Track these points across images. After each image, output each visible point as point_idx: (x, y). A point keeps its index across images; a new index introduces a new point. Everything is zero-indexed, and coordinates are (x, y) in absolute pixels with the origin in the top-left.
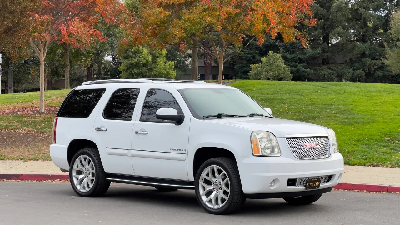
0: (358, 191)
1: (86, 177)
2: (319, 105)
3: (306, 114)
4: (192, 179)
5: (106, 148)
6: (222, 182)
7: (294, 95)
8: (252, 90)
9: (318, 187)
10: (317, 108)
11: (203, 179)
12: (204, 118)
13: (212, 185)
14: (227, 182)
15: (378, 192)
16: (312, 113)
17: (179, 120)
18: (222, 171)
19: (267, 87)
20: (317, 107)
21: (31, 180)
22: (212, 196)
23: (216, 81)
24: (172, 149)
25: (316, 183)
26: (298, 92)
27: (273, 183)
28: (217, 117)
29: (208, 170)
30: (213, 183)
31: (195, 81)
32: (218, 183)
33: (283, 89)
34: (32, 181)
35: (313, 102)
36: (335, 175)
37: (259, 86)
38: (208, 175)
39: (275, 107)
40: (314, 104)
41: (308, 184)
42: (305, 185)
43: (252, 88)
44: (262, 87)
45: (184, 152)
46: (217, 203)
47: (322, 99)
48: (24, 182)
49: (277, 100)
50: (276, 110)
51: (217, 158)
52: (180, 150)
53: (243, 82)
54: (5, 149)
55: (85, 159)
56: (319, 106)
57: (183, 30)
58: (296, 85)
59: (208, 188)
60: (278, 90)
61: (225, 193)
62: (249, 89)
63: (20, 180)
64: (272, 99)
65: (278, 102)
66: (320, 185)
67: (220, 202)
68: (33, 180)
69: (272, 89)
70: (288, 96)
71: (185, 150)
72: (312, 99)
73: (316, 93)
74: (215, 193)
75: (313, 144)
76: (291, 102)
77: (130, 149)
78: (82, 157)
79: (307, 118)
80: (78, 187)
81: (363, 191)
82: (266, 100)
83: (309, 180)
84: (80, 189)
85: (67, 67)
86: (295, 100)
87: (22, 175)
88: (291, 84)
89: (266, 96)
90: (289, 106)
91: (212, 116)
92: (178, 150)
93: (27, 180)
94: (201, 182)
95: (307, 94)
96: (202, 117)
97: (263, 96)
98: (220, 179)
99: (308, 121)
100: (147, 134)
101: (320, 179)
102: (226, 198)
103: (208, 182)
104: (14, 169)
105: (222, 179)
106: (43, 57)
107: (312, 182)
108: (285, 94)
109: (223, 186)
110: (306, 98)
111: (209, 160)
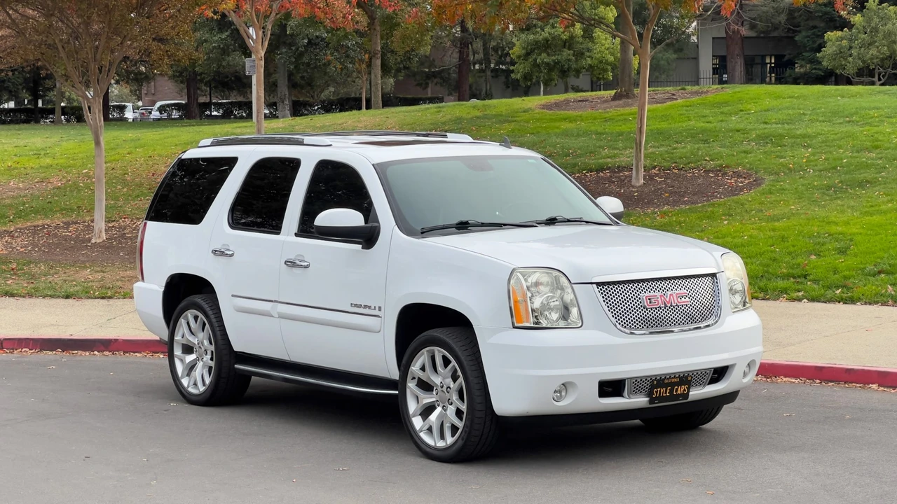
0: (858, 385)
1: (200, 359)
2: (888, 149)
3: (846, 174)
4: (394, 374)
5: (233, 296)
6: (452, 386)
7: (841, 123)
8: (749, 112)
9: (686, 396)
10: (881, 158)
11: (414, 378)
12: (424, 232)
13: (434, 393)
14: (461, 383)
16: (862, 171)
17: (367, 237)
18: (450, 362)
19: (787, 102)
20: (880, 156)
21: (134, 352)
22: (433, 417)
23: (681, 89)
24: (356, 306)
25: (677, 390)
26: (852, 115)
27: (565, 391)
28: (456, 228)
29: (422, 359)
30: (435, 388)
32: (444, 389)
33: (821, 108)
34: (136, 354)
35: (876, 141)
36: (733, 366)
37: (767, 102)
38: (423, 369)
39: (781, 157)
40: (877, 147)
41: (657, 392)
42: (650, 394)
43: (749, 107)
44: (775, 103)
45: (377, 312)
46: (442, 437)
48: (121, 357)
49: (793, 137)
50: (781, 164)
51: (440, 330)
52: (370, 307)
53: (735, 93)
54: (131, 268)
55: (196, 318)
56: (886, 154)
58: (861, 96)
59: (427, 399)
60: (805, 112)
61: (459, 413)
63: (111, 353)
64: (782, 136)
65: (794, 142)
66: (689, 391)
67: (448, 433)
68: (140, 352)
69: (793, 108)
70: (818, 127)
71: (380, 309)
72: (876, 135)
73: (895, 117)
74: (439, 410)
75: (671, 295)
76: (823, 142)
77: (276, 301)
78: (190, 314)
79: (847, 185)
80: (185, 382)
81: (871, 385)
82: (767, 137)
83: (658, 381)
84: (188, 387)
85: (374, 56)
86: (836, 137)
87: (116, 340)
88: (848, 94)
89: (769, 129)
90: (813, 154)
91: (444, 227)
92: (366, 307)
93: (127, 353)
94: (411, 385)
95: (870, 121)
96: (419, 229)
97: (765, 128)
98: (447, 378)
99: (846, 191)
100: (307, 267)
101: (690, 379)
102: (460, 424)
103: (426, 386)
104: (112, 325)
105: (450, 379)
106: (261, 51)
107: (666, 386)
108: (820, 122)
109: (455, 397)
110: (864, 131)
111: (425, 333)
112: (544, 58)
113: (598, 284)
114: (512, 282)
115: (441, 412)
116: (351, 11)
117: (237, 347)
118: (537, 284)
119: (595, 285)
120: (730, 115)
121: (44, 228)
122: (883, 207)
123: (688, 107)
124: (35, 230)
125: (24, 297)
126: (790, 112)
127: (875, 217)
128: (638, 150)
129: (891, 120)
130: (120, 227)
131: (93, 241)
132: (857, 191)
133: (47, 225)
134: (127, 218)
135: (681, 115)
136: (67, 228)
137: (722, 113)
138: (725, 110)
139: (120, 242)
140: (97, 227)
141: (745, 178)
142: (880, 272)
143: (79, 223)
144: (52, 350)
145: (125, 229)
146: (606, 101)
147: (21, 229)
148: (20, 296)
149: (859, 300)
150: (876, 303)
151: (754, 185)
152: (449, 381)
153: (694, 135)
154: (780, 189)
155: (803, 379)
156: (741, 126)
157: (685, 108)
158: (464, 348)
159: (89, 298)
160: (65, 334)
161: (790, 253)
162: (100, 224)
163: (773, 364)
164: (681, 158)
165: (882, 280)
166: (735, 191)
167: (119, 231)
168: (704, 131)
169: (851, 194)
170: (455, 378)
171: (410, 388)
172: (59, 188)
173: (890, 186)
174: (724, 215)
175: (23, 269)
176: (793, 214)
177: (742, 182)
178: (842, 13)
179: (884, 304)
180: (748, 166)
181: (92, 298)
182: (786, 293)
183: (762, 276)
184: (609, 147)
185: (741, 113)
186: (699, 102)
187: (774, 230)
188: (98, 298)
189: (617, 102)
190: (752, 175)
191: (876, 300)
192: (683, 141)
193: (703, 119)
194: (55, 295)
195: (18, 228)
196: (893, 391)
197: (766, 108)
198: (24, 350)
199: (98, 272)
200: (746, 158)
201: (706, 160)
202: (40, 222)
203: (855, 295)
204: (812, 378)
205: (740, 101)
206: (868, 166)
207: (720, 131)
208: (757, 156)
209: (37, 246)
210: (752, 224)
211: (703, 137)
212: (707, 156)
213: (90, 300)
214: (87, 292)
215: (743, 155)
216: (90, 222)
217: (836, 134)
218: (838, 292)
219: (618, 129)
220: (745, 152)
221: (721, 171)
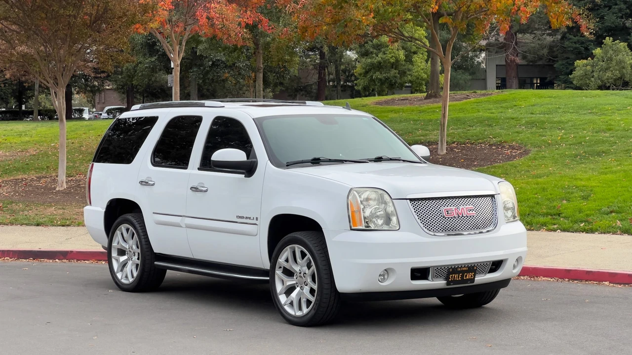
1: (130, 259)
2: (618, 130)
3: (589, 146)
4: (267, 265)
5: (154, 213)
6: (307, 272)
7: (585, 114)
8: (520, 107)
9: (473, 280)
10: (613, 137)
11: (280, 267)
12: (289, 165)
13: (295, 277)
14: (313, 270)
15: (628, 284)
16: (599, 145)
18: (306, 255)
19: (547, 100)
20: (612, 135)
21: (84, 260)
22: (294, 295)
23: (474, 92)
24: (240, 217)
25: (466, 276)
26: (592, 109)
27: (387, 275)
28: (311, 163)
29: (286, 253)
30: (295, 274)
31: (308, 103)
32: (302, 275)
33: (571, 104)
34: (86, 261)
35: (610, 125)
36: (506, 260)
37: (533, 100)
38: (287, 261)
39: (543, 136)
40: (610, 130)
41: (452, 277)
42: (447, 279)
43: (521, 103)
44: (538, 101)
45: (254, 222)
46: (300, 309)
47: (627, 120)
48: (74, 263)
49: (551, 123)
50: (543, 140)
51: (300, 233)
52: (250, 218)
53: (511, 94)
55: (128, 230)
56: (617, 134)
57: (372, 14)
58: (599, 96)
59: (290, 282)
60: (560, 107)
61: (312, 291)
62: (515, 106)
63: (68, 261)
64: (543, 122)
65: (552, 126)
66: (474, 277)
67: (304, 306)
69: (552, 104)
70: (568, 116)
71: (257, 219)
72: (609, 122)
73: (622, 110)
74: (298, 289)
75: (462, 209)
76: (572, 126)
77: (184, 216)
78: (123, 227)
79: (589, 154)
80: (119, 275)
81: (604, 282)
82: (533, 123)
83: (453, 269)
84: (122, 279)
85: (258, 71)
86: (581, 123)
87: (72, 252)
88: (590, 95)
89: (535, 117)
90: (565, 134)
91: (302, 162)
92: (247, 218)
93: (79, 260)
94: (279, 272)
95: (605, 112)
96: (285, 163)
97: (532, 117)
98: (304, 266)
99: (588, 158)
100: (206, 191)
101: (475, 268)
102: (313, 299)
103: (289, 273)
104: (69, 242)
105: (306, 267)
106: (178, 60)
107: (459, 273)
108: (570, 113)
109: (309, 280)
110: (601, 119)
111: (289, 235)
112: (378, 75)
113: (411, 200)
114: (350, 198)
115: (299, 291)
116: (241, 30)
117: (156, 250)
118: (367, 199)
119: (408, 201)
120: (507, 108)
121: (23, 180)
122: (614, 169)
123: (478, 103)
124: (16, 182)
125: (7, 225)
126: (549, 106)
127: (608, 175)
128: (443, 129)
129: (620, 112)
130: (77, 180)
131: (57, 189)
132: (596, 158)
133: (25, 179)
134: (82, 174)
135: (473, 108)
136: (39, 181)
137: (501, 107)
138: (504, 105)
139: (76, 190)
140: (60, 180)
141: (517, 150)
142: (611, 212)
143: (48, 178)
144: (26, 259)
145: (80, 181)
146: (421, 100)
147: (6, 181)
148: (5, 224)
149: (597, 230)
150: (609, 232)
151: (523, 154)
152: (305, 269)
153: (481, 121)
154: (542, 157)
155: (556, 278)
156: (515, 116)
157: (476, 104)
158: (316, 245)
159: (53, 225)
160: (36, 248)
161: (548, 199)
162: (62, 177)
163: (535, 268)
164: (472, 136)
165: (613, 217)
166: (510, 158)
167: (76, 183)
168: (488, 119)
169: (591, 160)
170: (309, 266)
171: (278, 275)
172: (34, 155)
173: (619, 155)
174: (502, 174)
175: (7, 207)
176: (551, 173)
177: (515, 152)
178: (586, 33)
179: (614, 233)
180: (520, 141)
181: (55, 226)
182: (545, 226)
183: (529, 214)
184: (422, 129)
185: (515, 107)
186: (486, 100)
187: (537, 184)
188: (60, 226)
189: (428, 101)
190: (522, 148)
191: (608, 230)
192: (474, 125)
193: (489, 111)
194: (29, 224)
195: (3, 181)
196: (620, 286)
197: (533, 104)
198: (6, 258)
199: (60, 209)
200: (518, 136)
201: (490, 138)
202: (20, 177)
203: (594, 227)
204: (563, 278)
205: (514, 99)
206: (603, 142)
207: (500, 118)
208: (526, 135)
209: (18, 192)
210: (522, 180)
211: (489, 122)
212: (491, 135)
213: (53, 227)
214: (52, 222)
215: (516, 134)
216: (55, 177)
217: (581, 121)
218: (582, 225)
219: (428, 117)
220: (517, 132)
221: (501, 145)
